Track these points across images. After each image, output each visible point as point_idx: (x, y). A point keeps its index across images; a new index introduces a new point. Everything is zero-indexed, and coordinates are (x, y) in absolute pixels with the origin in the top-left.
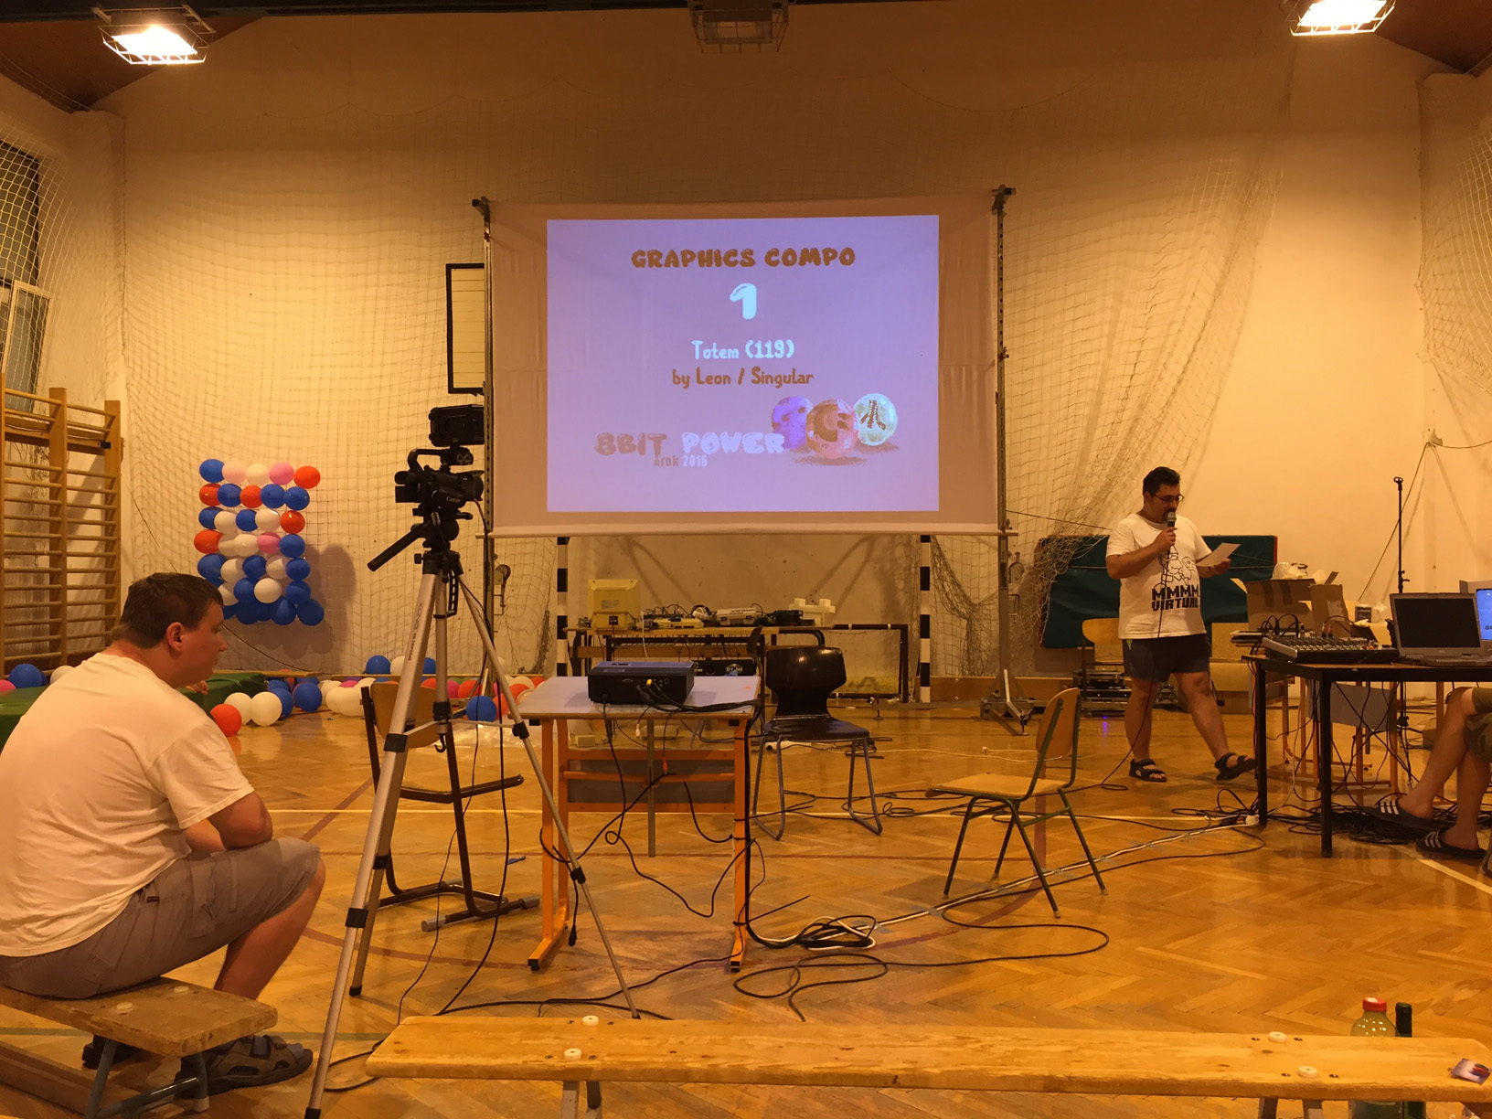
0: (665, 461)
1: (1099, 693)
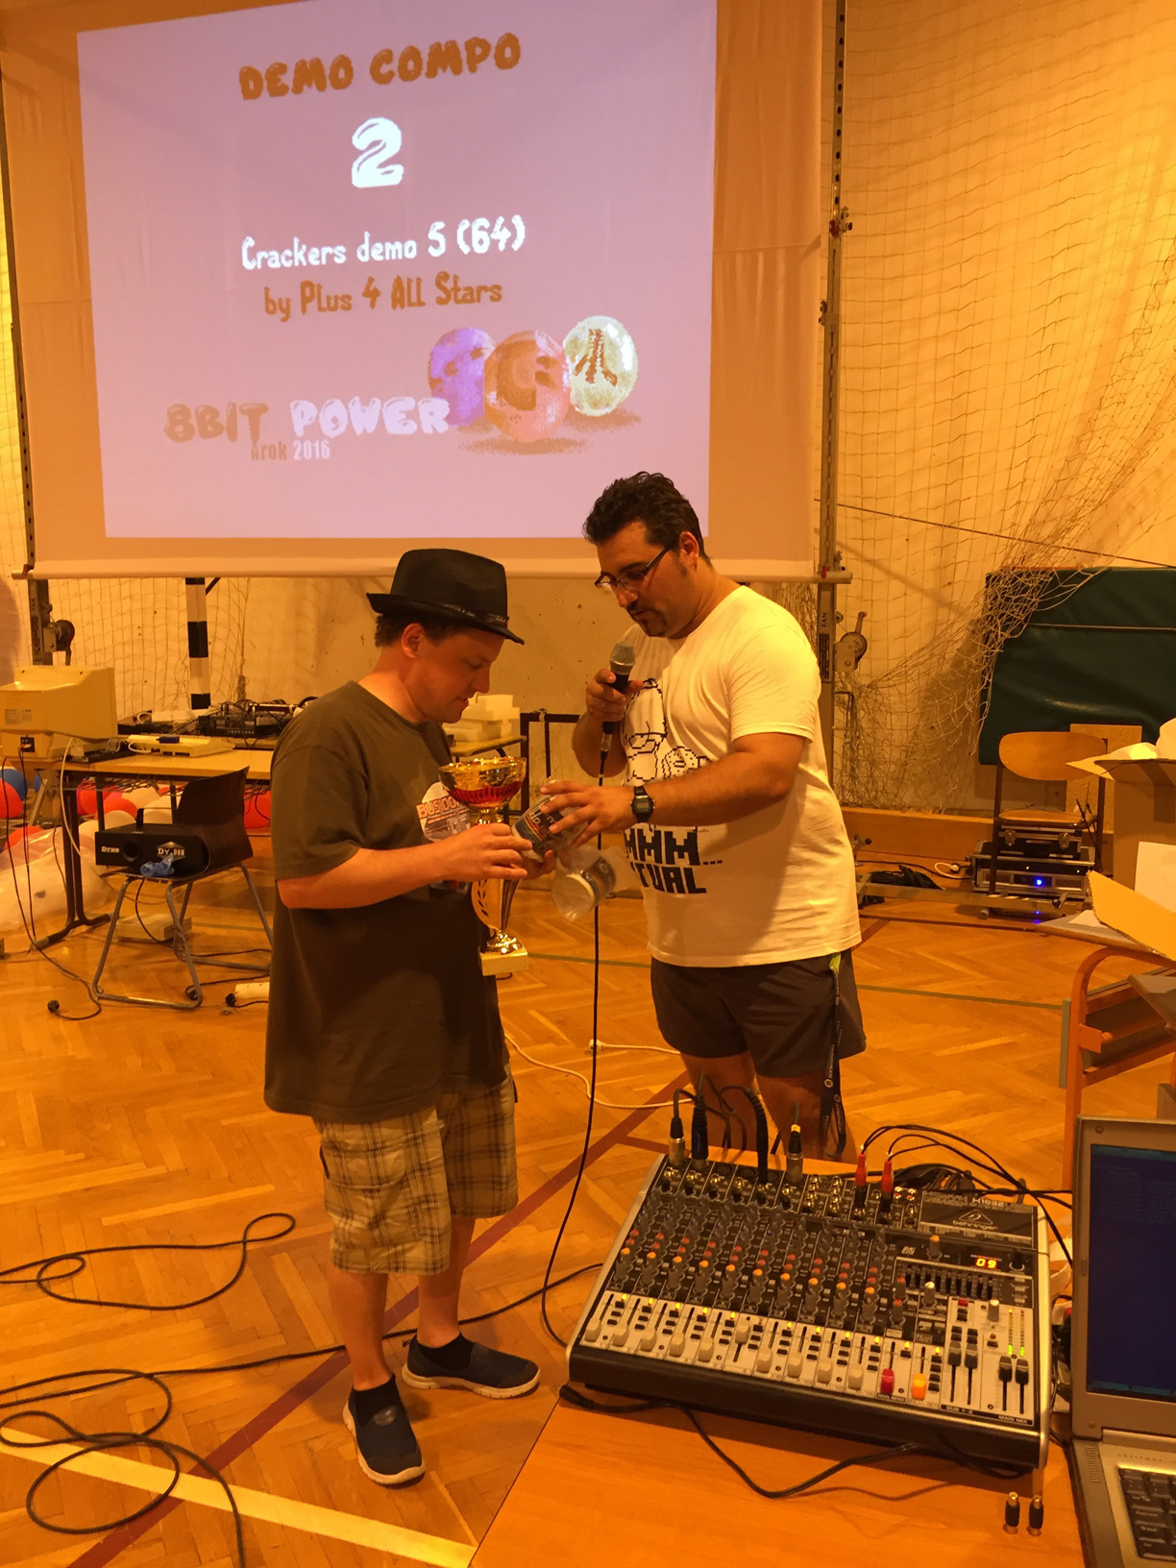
0: (267, 452)
1: (1029, 864)
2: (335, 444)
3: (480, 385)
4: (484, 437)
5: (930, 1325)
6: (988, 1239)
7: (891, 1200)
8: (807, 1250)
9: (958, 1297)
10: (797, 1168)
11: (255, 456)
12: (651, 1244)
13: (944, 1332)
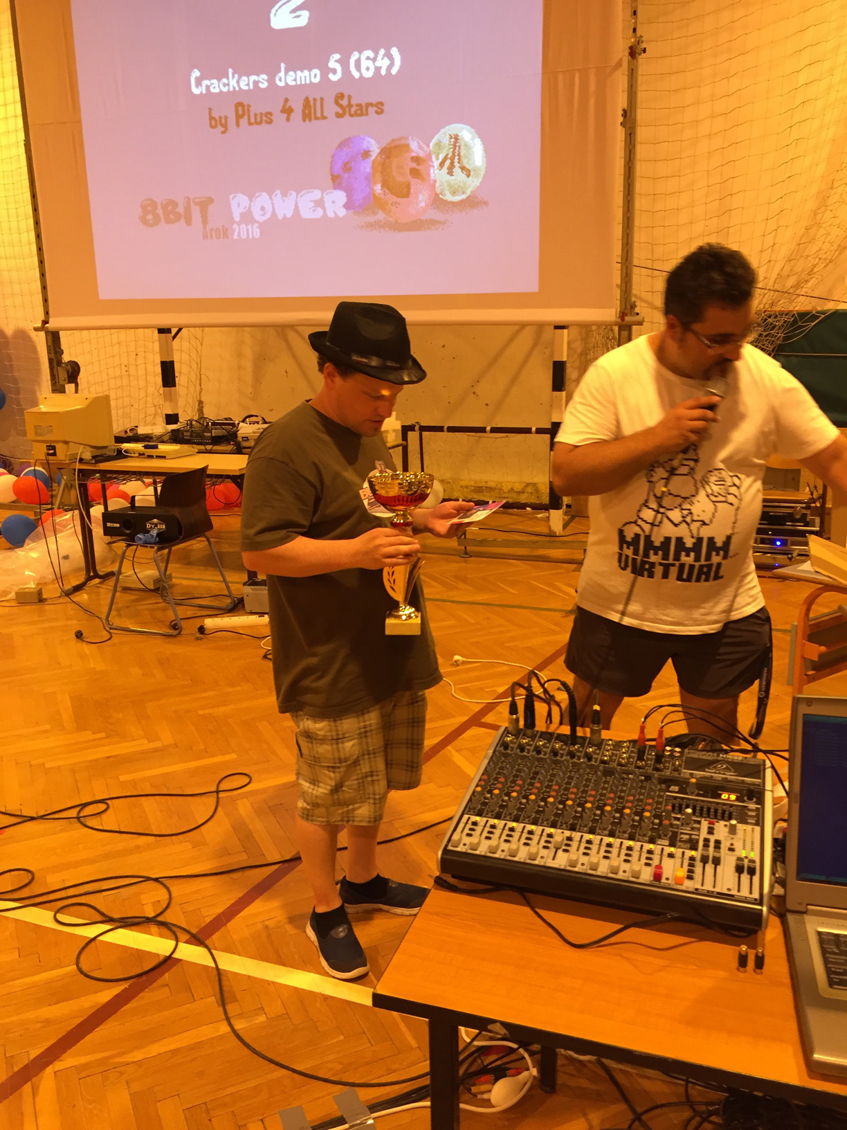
1: (770, 530)
2: (262, 226)
3: (369, 179)
4: (371, 219)
5: (688, 837)
6: (731, 781)
7: (663, 756)
8: (604, 788)
9: (708, 819)
10: (598, 734)
11: (205, 237)
12: (495, 784)
13: (697, 841)
